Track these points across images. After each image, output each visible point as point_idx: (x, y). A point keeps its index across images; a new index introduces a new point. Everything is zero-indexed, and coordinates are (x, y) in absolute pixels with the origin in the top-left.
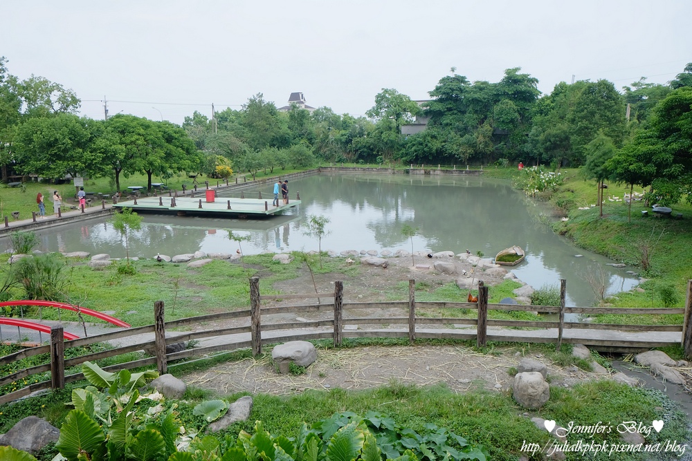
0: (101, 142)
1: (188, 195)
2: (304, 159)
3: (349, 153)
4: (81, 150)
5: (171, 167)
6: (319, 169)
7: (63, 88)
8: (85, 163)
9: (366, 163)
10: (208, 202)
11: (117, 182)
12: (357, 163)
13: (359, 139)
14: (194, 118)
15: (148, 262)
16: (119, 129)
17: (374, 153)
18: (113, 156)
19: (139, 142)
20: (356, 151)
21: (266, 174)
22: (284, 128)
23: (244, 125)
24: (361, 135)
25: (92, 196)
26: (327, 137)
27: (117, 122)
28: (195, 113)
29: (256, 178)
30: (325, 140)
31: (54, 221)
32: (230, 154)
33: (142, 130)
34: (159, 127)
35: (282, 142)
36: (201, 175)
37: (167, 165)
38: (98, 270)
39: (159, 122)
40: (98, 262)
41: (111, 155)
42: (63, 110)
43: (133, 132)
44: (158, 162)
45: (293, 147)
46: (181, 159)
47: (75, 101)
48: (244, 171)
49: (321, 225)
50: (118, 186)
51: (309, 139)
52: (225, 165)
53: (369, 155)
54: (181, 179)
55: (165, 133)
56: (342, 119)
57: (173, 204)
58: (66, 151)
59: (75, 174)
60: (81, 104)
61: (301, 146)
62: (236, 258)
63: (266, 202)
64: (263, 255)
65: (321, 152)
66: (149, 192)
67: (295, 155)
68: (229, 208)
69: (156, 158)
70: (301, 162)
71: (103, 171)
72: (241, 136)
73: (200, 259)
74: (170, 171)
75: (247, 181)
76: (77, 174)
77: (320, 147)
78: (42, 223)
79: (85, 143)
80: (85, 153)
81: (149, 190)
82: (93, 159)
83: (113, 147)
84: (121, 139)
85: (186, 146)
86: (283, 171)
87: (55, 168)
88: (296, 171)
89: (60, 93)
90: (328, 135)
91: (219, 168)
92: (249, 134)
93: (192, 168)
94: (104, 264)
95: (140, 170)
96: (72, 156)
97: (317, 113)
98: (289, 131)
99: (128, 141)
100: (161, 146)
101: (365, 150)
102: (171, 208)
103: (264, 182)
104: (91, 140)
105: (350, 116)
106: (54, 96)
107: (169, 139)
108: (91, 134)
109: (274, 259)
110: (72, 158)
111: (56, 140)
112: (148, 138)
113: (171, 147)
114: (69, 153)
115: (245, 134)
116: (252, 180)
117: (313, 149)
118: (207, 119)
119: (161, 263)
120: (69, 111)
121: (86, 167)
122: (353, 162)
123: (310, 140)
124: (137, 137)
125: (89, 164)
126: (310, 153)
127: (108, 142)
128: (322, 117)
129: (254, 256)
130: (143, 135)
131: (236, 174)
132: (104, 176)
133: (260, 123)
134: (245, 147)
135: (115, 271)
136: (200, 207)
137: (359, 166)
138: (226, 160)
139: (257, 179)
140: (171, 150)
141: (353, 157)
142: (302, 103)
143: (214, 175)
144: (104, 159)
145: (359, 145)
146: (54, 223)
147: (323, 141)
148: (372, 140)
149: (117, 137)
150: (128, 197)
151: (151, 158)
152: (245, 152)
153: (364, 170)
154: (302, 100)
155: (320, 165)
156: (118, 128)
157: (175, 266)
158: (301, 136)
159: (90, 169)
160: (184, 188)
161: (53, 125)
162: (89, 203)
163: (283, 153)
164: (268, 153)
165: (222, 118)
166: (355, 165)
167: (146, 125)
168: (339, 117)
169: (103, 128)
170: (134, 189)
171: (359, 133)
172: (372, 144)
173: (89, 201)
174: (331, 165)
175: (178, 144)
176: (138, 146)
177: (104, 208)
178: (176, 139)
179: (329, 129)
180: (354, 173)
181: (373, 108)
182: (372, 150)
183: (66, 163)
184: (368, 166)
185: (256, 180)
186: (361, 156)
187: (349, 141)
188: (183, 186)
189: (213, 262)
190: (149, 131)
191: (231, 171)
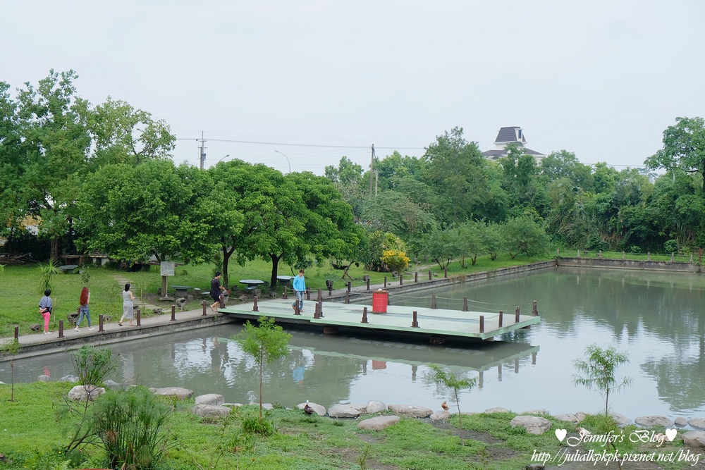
0: (207, 206)
1: (337, 299)
2: (531, 243)
3: (610, 234)
4: (177, 217)
5: (313, 251)
6: (557, 261)
7: (151, 118)
8: (179, 238)
9: (644, 251)
10: (376, 312)
11: (225, 271)
12: (627, 251)
13: (631, 209)
14: (341, 169)
15: (288, 413)
16: (236, 185)
17: (660, 234)
18: (225, 229)
19: (266, 206)
20: (626, 229)
21: (464, 267)
22: (495, 188)
23: (426, 180)
24: (635, 200)
25: (185, 294)
26: (571, 204)
27: (233, 173)
28: (343, 160)
29: (448, 273)
30: (567, 211)
31: (129, 332)
32: (403, 231)
33: (272, 187)
34: (298, 182)
35: (492, 212)
36: (357, 265)
37: (308, 246)
38: (209, 421)
39: (298, 174)
40: (208, 407)
41: (222, 226)
42: (147, 153)
43: (257, 190)
44: (294, 241)
45: (511, 221)
46: (329, 236)
47: (167, 139)
48: (425, 261)
49: (609, 367)
50: (226, 279)
51: (537, 208)
52: (397, 250)
53: (649, 237)
54: (323, 271)
55: (306, 192)
56: (593, 172)
57: (318, 314)
58: (154, 217)
59: (163, 256)
60: (175, 143)
61: (525, 220)
62: (441, 416)
63: (482, 318)
64: (490, 416)
65: (560, 230)
66: (273, 290)
67: (514, 236)
68: (415, 324)
69: (290, 233)
70: (525, 248)
71: (207, 253)
72: (421, 201)
73: (376, 414)
74: (310, 257)
75: (434, 279)
76: (167, 257)
77: (558, 222)
78: (111, 334)
79: (184, 206)
80: (183, 223)
81: (276, 288)
82: (195, 233)
83: (225, 214)
84: (237, 200)
85: (338, 214)
86: (493, 263)
87: (134, 246)
88: (515, 264)
89: (146, 126)
90: (573, 202)
91: (388, 254)
92: (436, 198)
93: (346, 252)
94: (218, 413)
95: (263, 254)
96: (162, 227)
97: (548, 163)
98: (503, 193)
99: (249, 205)
100: (299, 215)
101: (644, 228)
102: (314, 321)
103: (462, 280)
104: (192, 201)
105: (608, 167)
106: (138, 131)
107: (313, 203)
108: (194, 191)
109: (513, 424)
110: (162, 230)
111: (141, 200)
112: (280, 200)
113: (315, 215)
114: (159, 221)
115: (428, 198)
116: (441, 276)
117: (546, 224)
118: (361, 171)
119: (312, 418)
120: (157, 154)
121: (182, 245)
122: (618, 250)
123: (540, 208)
124: (262, 198)
125: (187, 241)
126: (542, 231)
127: (219, 206)
128: (559, 169)
129: (473, 416)
130: (272, 195)
131: (413, 265)
132: (207, 260)
133: (456, 179)
134: (429, 219)
135: (237, 427)
136: (365, 320)
137: (630, 256)
138: (398, 239)
139: (451, 275)
140: (314, 221)
141: (618, 240)
142: (521, 145)
143: (377, 266)
144: (210, 232)
145: (632, 220)
146: (129, 335)
147: (563, 211)
148: (656, 211)
149: (232, 198)
150: (240, 298)
151: (283, 233)
152: (429, 226)
153: (641, 264)
154: (519, 140)
155: (557, 253)
156: (235, 182)
157: (336, 424)
158: (523, 201)
159: (190, 249)
160: (330, 287)
161: (138, 176)
162: (182, 304)
163: (493, 231)
164: (469, 230)
165: (386, 170)
166: (622, 255)
167: (277, 180)
168: (589, 169)
169: (211, 182)
170: (250, 285)
171: (631, 198)
172: (656, 217)
173: (182, 301)
174: (579, 254)
175: (326, 211)
176: (263, 212)
177: (204, 314)
178: (323, 202)
179: (576, 190)
180: (621, 269)
181: (660, 153)
182: (656, 228)
183: (152, 238)
184: (648, 257)
185: (449, 277)
186: (634, 240)
187: (611, 212)
188: (327, 282)
189: (402, 422)
190: (282, 188)
191: (406, 259)
